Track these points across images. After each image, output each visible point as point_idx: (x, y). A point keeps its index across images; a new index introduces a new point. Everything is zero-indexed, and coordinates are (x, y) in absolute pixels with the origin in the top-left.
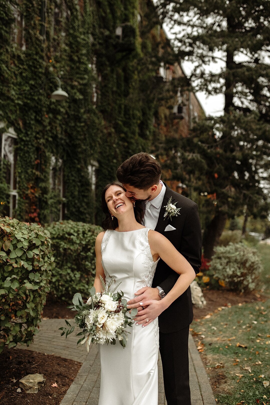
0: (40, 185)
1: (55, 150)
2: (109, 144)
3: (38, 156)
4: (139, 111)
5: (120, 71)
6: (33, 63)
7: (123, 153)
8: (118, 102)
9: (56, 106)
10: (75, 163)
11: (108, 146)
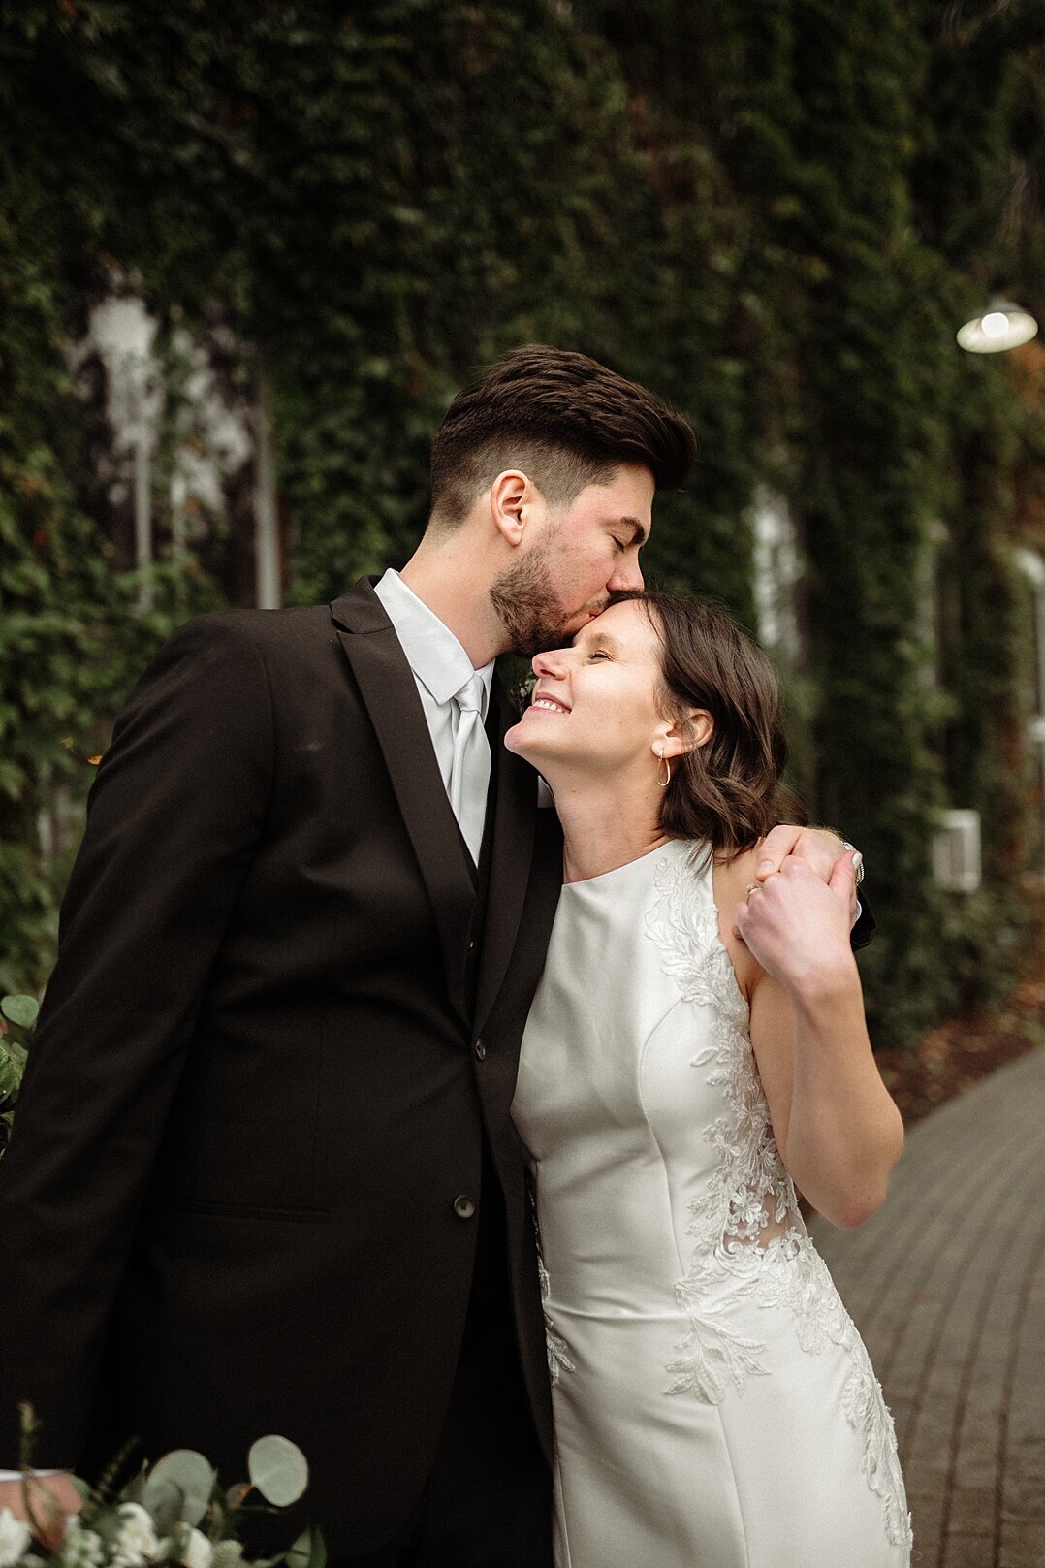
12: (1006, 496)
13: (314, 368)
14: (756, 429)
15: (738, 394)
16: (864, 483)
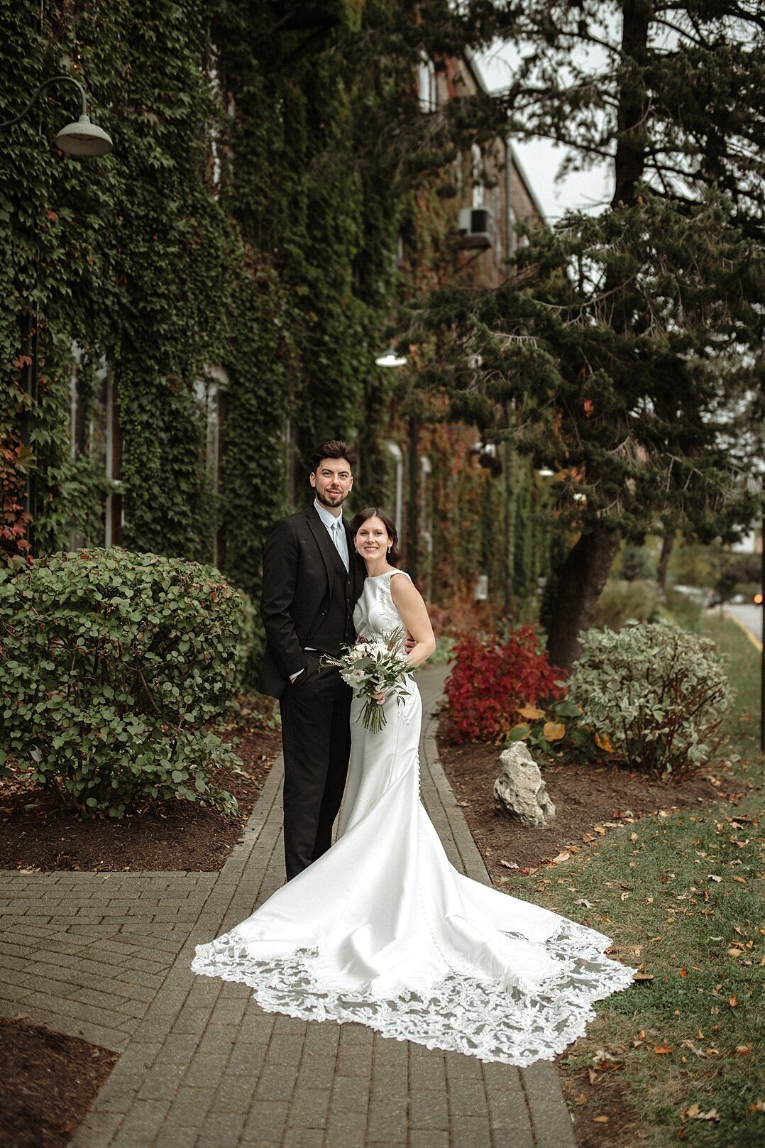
0: (33, 437)
1: (83, 328)
2: (259, 314)
3: (24, 344)
4: (354, 219)
5: (297, 91)
7: (305, 344)
8: (289, 185)
9: (83, 184)
10: (149, 370)
11: (257, 320)
12: (386, 419)
13: (137, 380)
14: (286, 393)
15: (281, 379)
16: (325, 415)
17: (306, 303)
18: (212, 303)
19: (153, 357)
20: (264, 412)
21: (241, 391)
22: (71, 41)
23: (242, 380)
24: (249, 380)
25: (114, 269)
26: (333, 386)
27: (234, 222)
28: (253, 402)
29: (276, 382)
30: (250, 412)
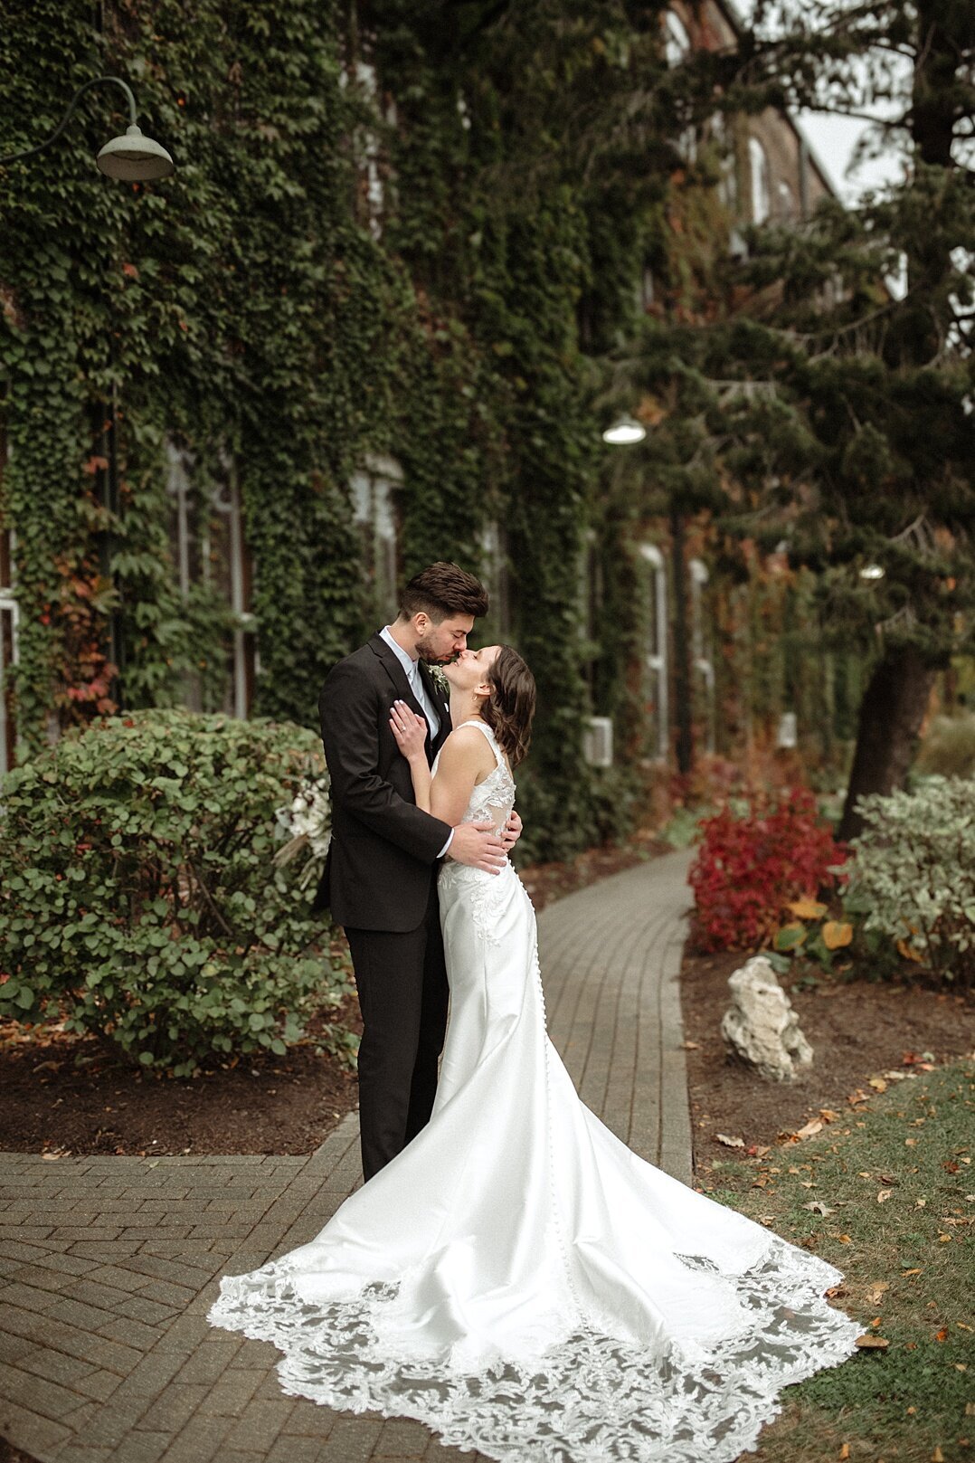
0: (114, 564)
1: (183, 416)
2: (439, 384)
3: (97, 442)
4: (577, 250)
5: (486, 85)
6: (43, 36)
7: (512, 420)
9: (169, 225)
10: (282, 467)
11: (438, 392)
13: (267, 480)
14: (484, 486)
15: (475, 469)
16: (545, 513)
17: (509, 366)
18: (370, 372)
19: (286, 450)
20: (453, 515)
21: (419, 487)
22: (148, 37)
23: (421, 472)
24: (431, 473)
25: (225, 334)
26: (553, 474)
27: (401, 263)
28: (438, 501)
29: (470, 473)
30: (433, 514)
